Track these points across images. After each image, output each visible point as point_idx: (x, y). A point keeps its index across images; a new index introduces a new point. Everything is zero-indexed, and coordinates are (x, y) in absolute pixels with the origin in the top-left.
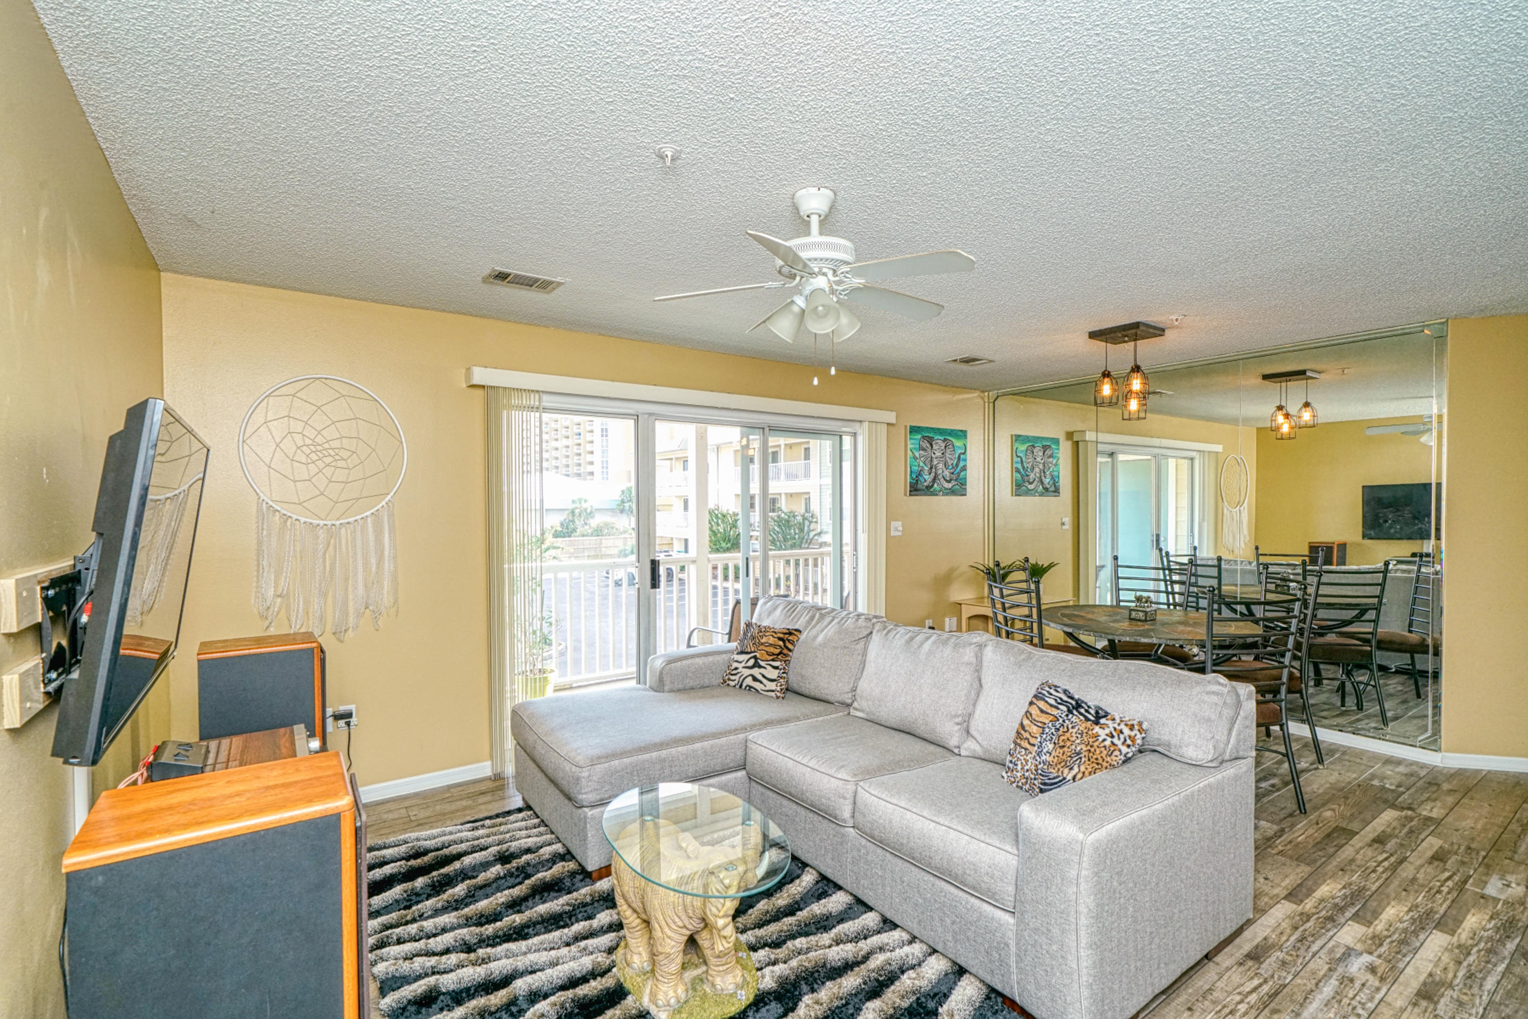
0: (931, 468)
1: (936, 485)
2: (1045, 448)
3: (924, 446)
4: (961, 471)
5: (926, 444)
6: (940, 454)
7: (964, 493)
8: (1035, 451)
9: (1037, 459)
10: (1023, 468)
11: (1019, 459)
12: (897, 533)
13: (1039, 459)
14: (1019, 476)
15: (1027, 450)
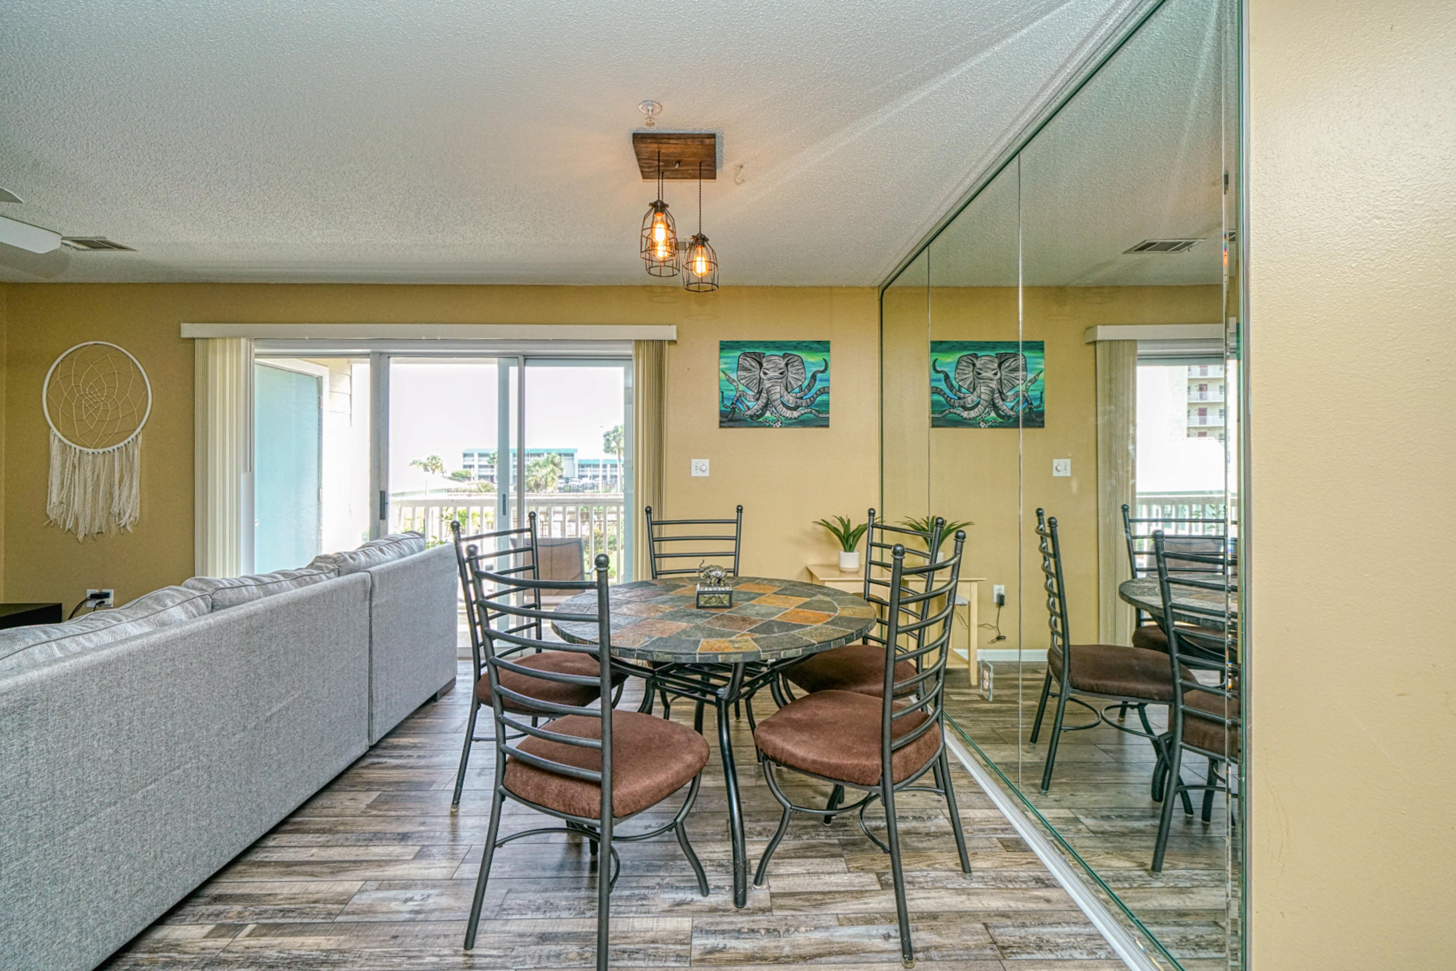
0: (760, 392)
1: (768, 414)
2: (1002, 360)
3: (747, 365)
4: (817, 395)
5: (749, 363)
6: (777, 374)
7: (824, 423)
8: (978, 363)
9: (984, 374)
10: (951, 387)
11: (942, 376)
12: (701, 474)
13: (990, 374)
14: (942, 399)
15: (958, 362)
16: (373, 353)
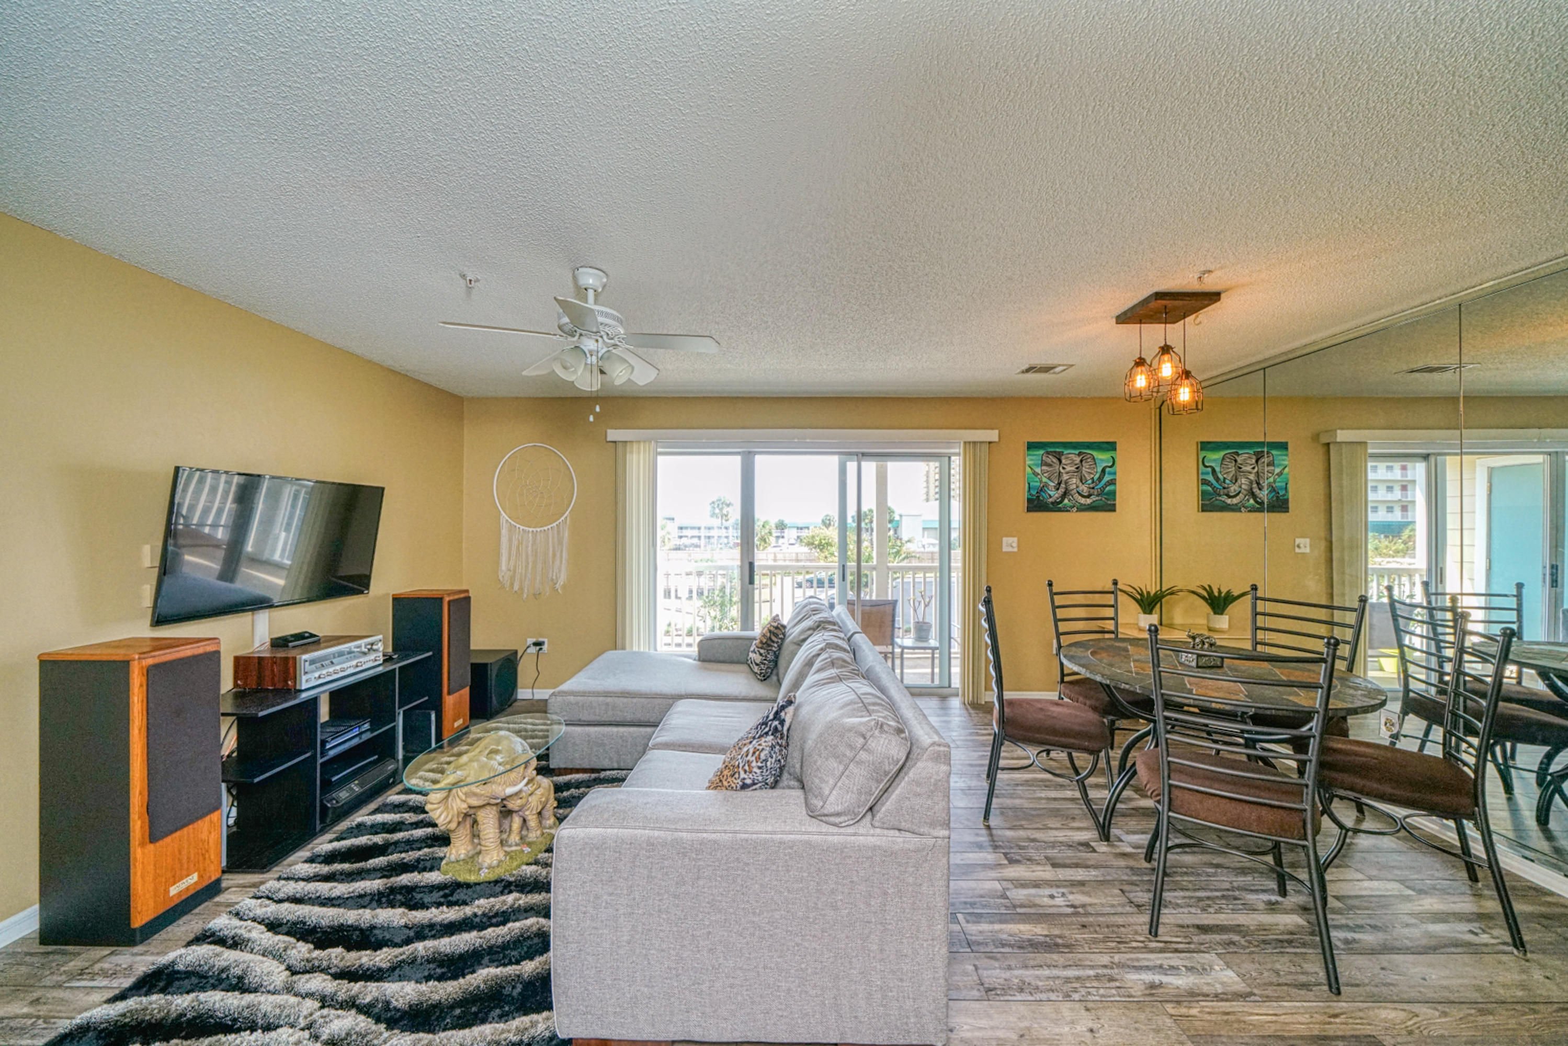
4: (1106, 485)
6: (1073, 469)
7: (1112, 508)
8: (1239, 459)
9: (1244, 468)
10: (1217, 479)
11: (1209, 470)
12: (1010, 549)
13: (1249, 468)
14: (1210, 489)
15: (1223, 459)
16: (744, 452)
